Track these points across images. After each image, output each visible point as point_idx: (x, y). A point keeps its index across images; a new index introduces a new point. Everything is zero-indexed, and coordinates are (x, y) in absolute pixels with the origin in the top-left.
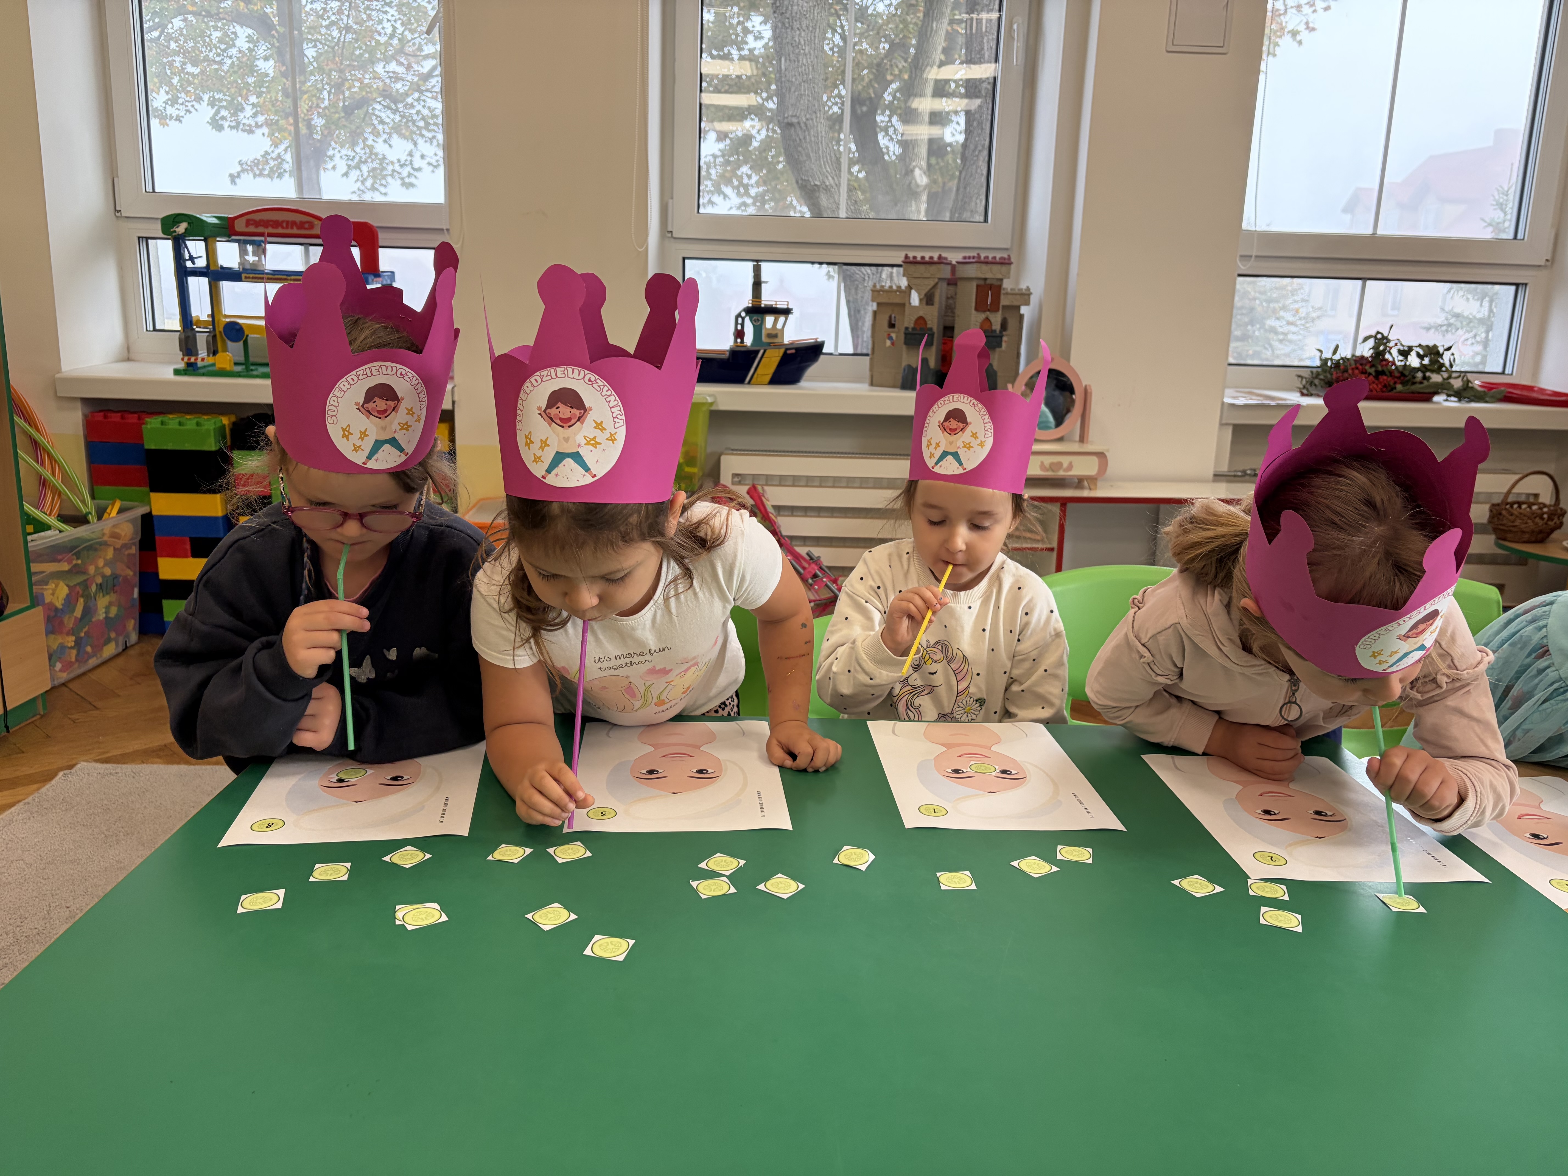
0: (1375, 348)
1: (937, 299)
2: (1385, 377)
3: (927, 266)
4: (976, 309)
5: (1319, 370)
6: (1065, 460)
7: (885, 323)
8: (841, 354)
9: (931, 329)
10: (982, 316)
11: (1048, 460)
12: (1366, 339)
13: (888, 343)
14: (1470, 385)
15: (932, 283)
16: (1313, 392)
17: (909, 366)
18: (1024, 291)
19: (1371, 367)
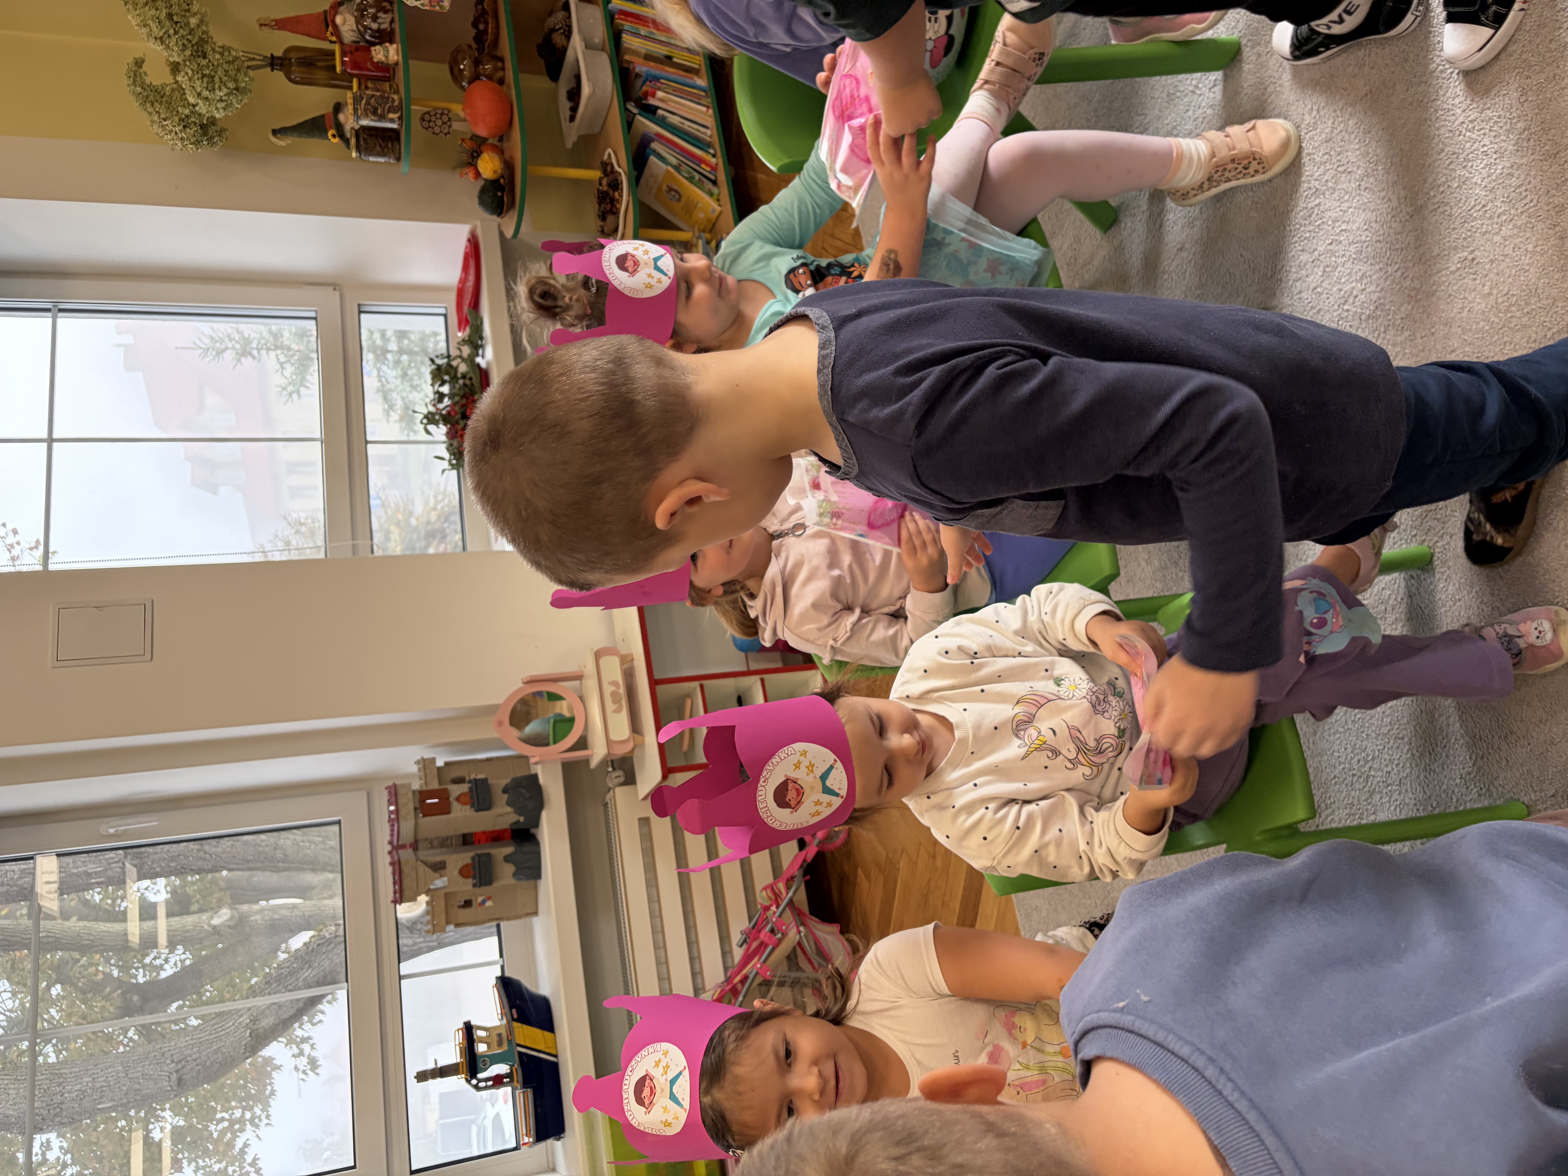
0: (436, 423)
1: (439, 859)
3: (403, 876)
4: (449, 813)
6: (608, 689)
7: (467, 911)
8: (501, 956)
9: (473, 858)
10: (456, 806)
11: (610, 707)
12: (428, 432)
13: (489, 903)
14: (467, 339)
15: (422, 868)
17: (515, 875)
18: (421, 765)
19: (459, 424)
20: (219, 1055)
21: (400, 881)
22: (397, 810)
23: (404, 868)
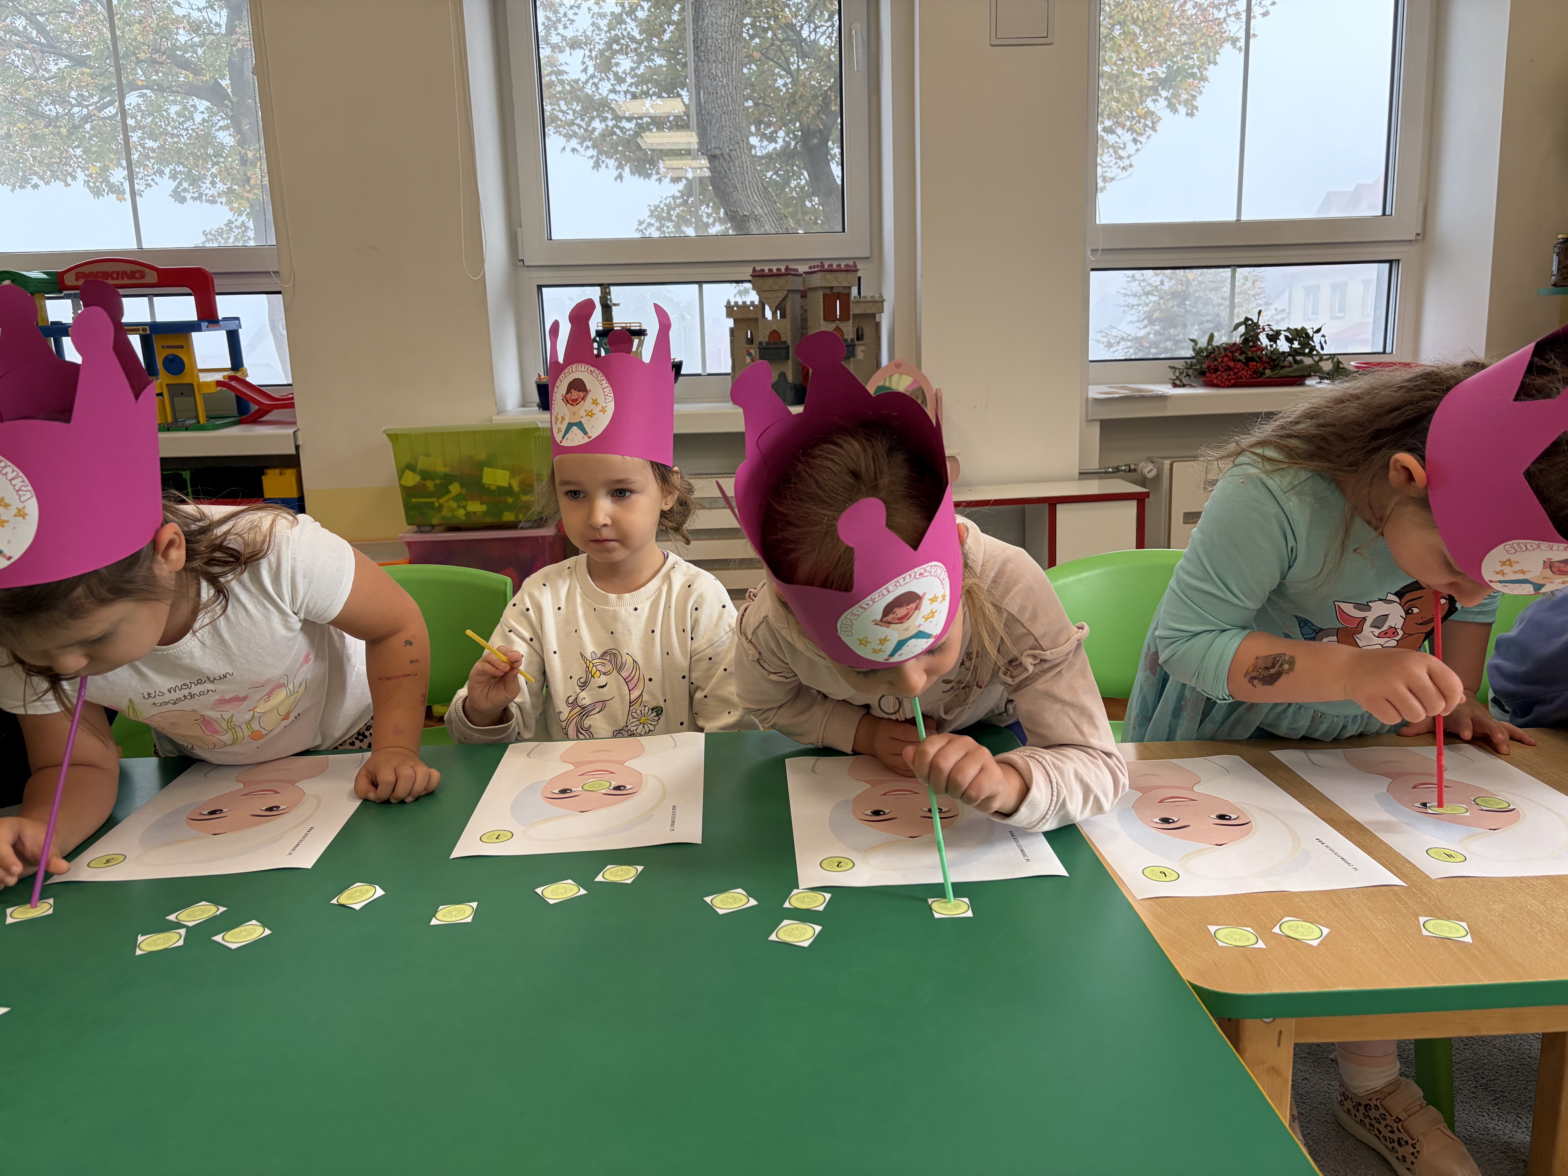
0: (1246, 335)
1: (789, 310)
2: (1254, 363)
5: (1194, 361)
7: (743, 339)
12: (1236, 326)
14: (1341, 366)
15: (781, 295)
16: (1185, 382)
18: (877, 299)
19: (1241, 354)
20: (732, 189)
21: (771, 275)
22: (831, 271)
23: (782, 279)
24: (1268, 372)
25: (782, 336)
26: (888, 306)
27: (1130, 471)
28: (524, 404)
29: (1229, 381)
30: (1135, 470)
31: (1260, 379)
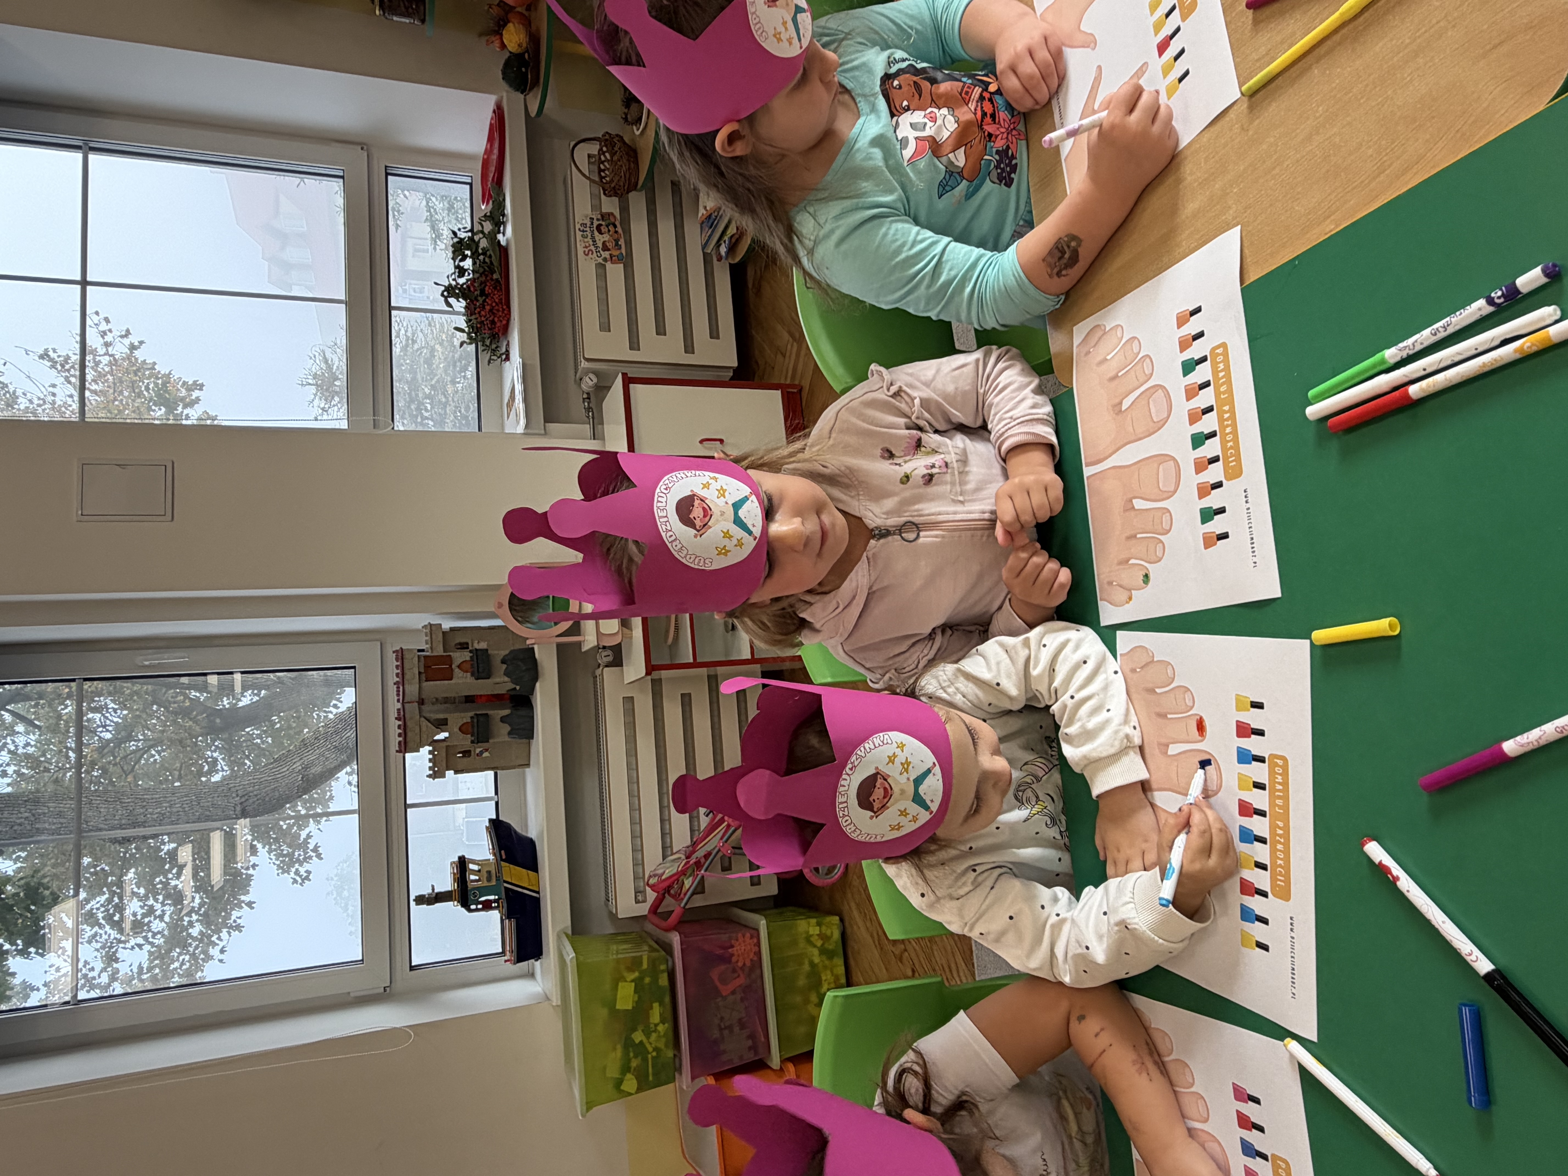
2: (487, 288)
3: (408, 730)
4: (451, 679)
5: (480, 343)
7: (467, 761)
9: (472, 717)
10: (458, 673)
12: (449, 305)
14: (488, 214)
15: (425, 723)
16: (504, 350)
17: (509, 733)
18: (428, 631)
19: (478, 301)
20: (276, 793)
21: (404, 734)
22: (403, 674)
23: (409, 723)
24: (495, 276)
25: (465, 721)
26: (435, 621)
27: (589, 398)
28: (531, 975)
29: (504, 310)
30: (588, 394)
31: (502, 282)
